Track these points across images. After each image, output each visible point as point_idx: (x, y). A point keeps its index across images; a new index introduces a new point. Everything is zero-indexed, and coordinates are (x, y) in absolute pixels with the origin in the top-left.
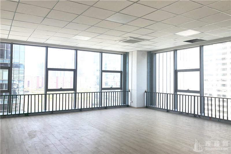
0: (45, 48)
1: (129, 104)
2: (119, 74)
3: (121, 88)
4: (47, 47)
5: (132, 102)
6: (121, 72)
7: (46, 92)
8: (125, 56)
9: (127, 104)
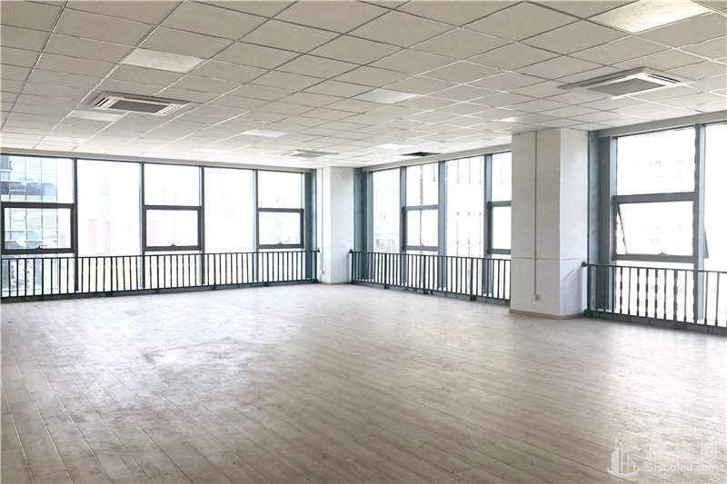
0: (138, 165)
1: (318, 278)
2: (298, 215)
3: (301, 246)
4: (142, 164)
5: (323, 272)
6: (301, 211)
7: (143, 253)
8: (310, 175)
9: (314, 277)
